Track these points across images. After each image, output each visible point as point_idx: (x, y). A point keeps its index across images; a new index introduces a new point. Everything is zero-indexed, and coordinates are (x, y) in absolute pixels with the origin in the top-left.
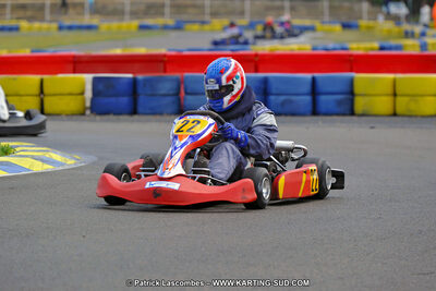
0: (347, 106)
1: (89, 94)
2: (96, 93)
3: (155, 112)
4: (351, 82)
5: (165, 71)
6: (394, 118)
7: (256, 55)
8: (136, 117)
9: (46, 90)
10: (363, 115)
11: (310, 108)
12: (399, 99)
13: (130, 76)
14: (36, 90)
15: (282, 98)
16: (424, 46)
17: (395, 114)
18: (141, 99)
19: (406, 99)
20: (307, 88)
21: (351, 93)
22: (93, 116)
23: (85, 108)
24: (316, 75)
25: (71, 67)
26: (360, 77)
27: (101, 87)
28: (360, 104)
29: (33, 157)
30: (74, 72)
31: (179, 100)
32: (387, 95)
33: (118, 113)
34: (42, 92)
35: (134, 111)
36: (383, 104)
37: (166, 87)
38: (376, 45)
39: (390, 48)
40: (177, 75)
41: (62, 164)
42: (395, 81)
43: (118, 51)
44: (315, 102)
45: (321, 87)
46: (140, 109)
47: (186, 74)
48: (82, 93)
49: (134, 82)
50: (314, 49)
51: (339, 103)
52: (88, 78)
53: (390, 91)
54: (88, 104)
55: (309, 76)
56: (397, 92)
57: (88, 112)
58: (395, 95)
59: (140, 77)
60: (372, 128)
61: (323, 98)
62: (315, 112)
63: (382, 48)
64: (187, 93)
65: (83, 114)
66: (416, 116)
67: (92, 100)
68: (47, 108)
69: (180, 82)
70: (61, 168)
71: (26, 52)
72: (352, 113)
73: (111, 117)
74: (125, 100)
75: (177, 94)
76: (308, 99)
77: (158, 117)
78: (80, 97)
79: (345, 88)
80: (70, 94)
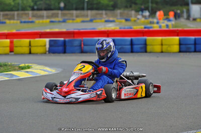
0: (144, 49)
1: (48, 46)
2: (50, 45)
3: (73, 52)
4: (146, 40)
5: (74, 37)
6: (162, 54)
7: (108, 31)
8: (66, 54)
9: (32, 45)
10: (150, 52)
11: (130, 50)
12: (164, 46)
13: (62, 39)
14: (28, 45)
15: (120, 47)
16: (160, 27)
17: (162, 52)
18: (68, 48)
19: (167, 46)
20: (129, 43)
21: (145, 44)
22: (49, 55)
23: (46, 51)
24: (133, 38)
25: (39, 36)
26: (149, 38)
27: (52, 43)
28: (149, 48)
29: (40, 69)
30: (40, 38)
31: (81, 48)
32: (159, 45)
33: (59, 53)
34: (30, 45)
35: (64, 52)
36: (158, 48)
37: (76, 43)
38: (143, 27)
39: (148, 28)
40: (80, 39)
41: (51, 72)
42: (162, 40)
43: (48, 30)
44: (132, 48)
45: (135, 42)
46: (67, 51)
47: (84, 38)
48: (45, 46)
49: (65, 41)
50: (120, 28)
51: (141, 48)
52: (47, 40)
53: (160, 43)
54: (47, 49)
55: (129, 38)
56: (163, 44)
57: (47, 53)
58: (162, 45)
59: (67, 39)
60: (158, 57)
61: (135, 47)
62: (132, 52)
63: (145, 28)
64: (84, 45)
65: (45, 53)
66: (170, 53)
67: (49, 48)
68: (32, 52)
69: (81, 41)
70: (51, 73)
71: (14, 31)
72: (146, 52)
73: (56, 54)
74: (61, 48)
75: (81, 45)
76: (129, 47)
77: (74, 54)
78: (44, 47)
79: (143, 43)
80: (41, 46)
